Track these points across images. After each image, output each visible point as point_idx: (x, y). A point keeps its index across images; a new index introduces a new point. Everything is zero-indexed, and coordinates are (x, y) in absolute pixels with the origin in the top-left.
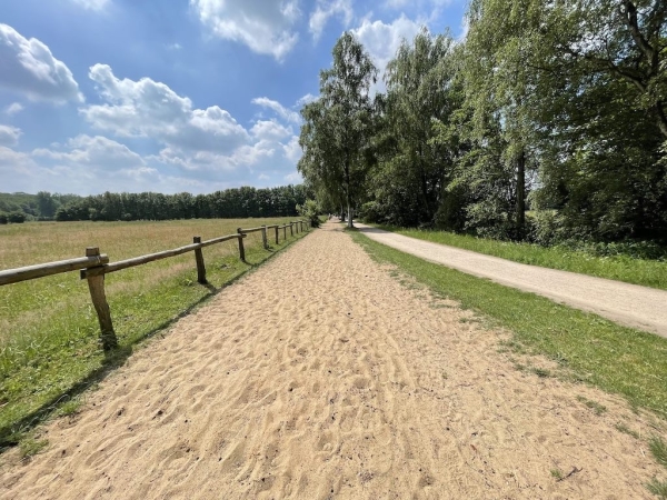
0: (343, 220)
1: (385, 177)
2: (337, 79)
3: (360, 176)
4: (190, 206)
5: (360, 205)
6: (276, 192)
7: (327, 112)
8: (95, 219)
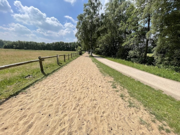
0: (89, 53)
1: (103, 41)
2: (89, 7)
3: (95, 40)
4: (45, 46)
5: (95, 49)
6: (70, 44)
7: (86, 18)
8: (15, 49)
